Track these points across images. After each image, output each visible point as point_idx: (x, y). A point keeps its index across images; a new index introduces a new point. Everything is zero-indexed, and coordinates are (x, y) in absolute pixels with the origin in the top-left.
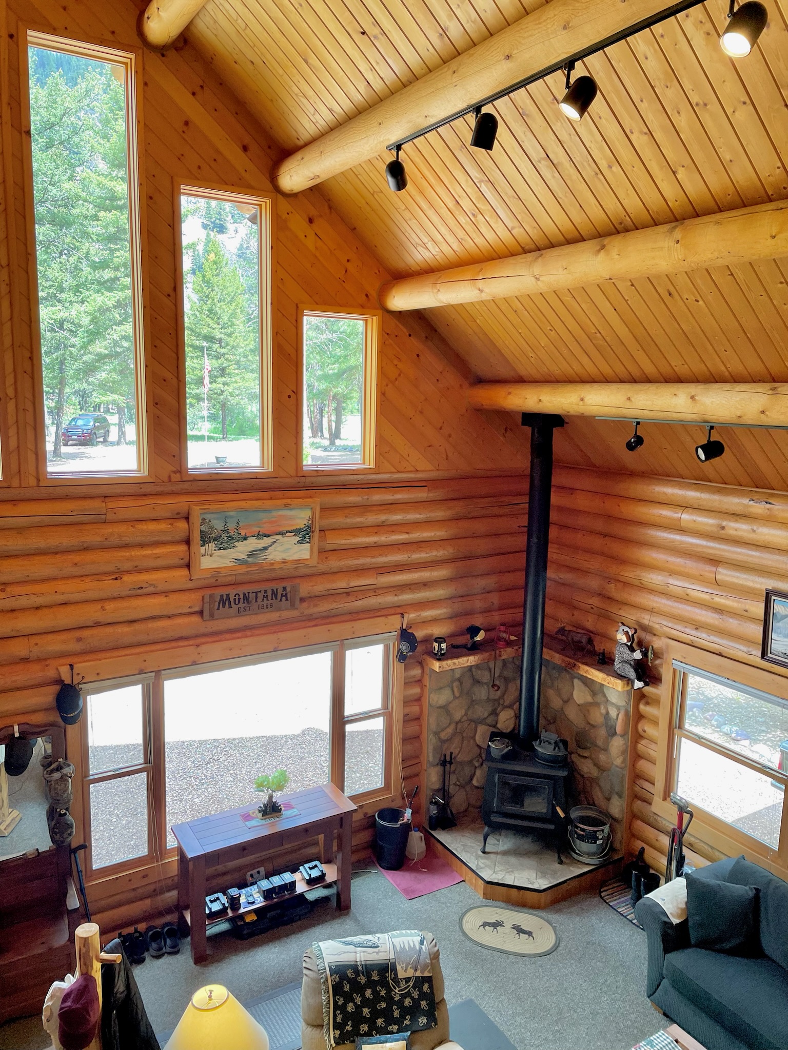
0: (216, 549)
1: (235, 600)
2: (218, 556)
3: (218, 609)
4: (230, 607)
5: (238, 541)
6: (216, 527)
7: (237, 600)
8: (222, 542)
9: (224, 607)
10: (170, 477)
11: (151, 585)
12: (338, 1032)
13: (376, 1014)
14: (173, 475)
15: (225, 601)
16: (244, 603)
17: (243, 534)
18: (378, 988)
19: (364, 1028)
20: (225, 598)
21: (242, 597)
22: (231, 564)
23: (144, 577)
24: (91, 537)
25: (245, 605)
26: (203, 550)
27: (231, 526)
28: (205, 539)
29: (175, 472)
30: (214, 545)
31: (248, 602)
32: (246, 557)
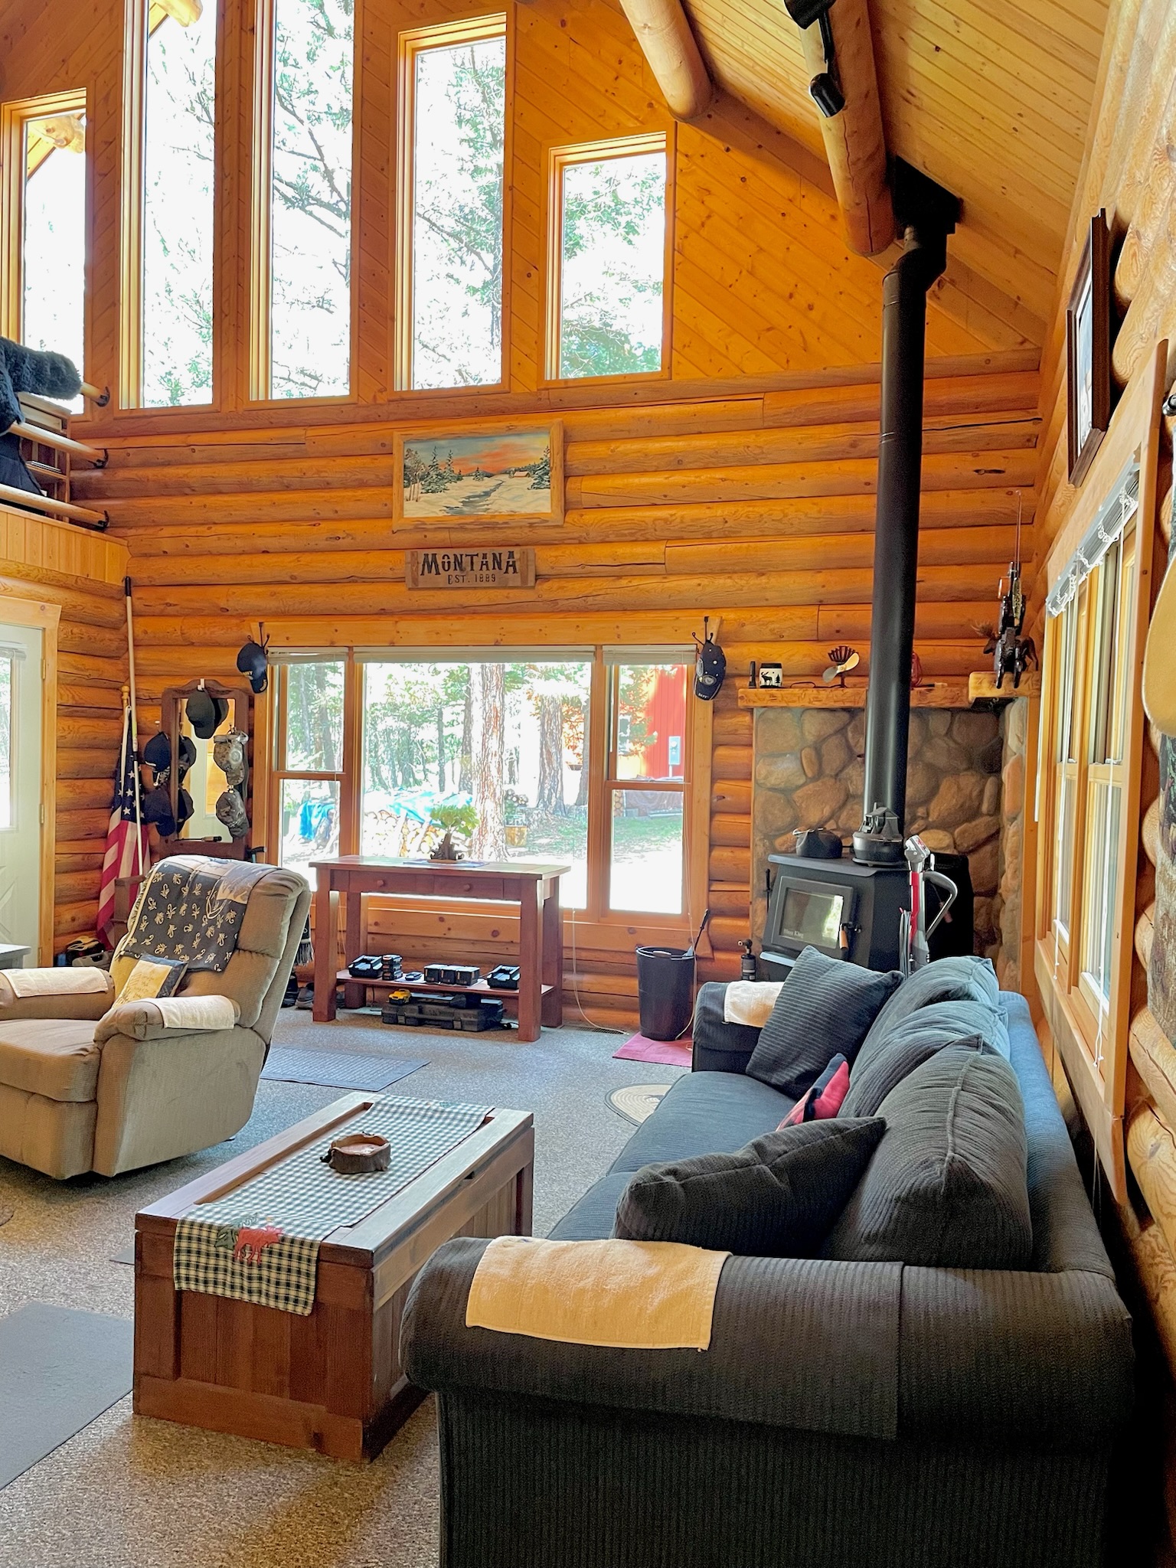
0: (424, 491)
1: (443, 563)
2: (425, 501)
3: (423, 574)
4: (438, 573)
5: (450, 482)
6: (423, 461)
7: (446, 564)
8: (430, 483)
9: (430, 572)
10: (375, 397)
11: (348, 535)
12: (134, 941)
13: (180, 936)
14: (379, 395)
15: (430, 564)
16: (455, 569)
17: (457, 472)
18: (194, 906)
19: (162, 948)
20: (430, 560)
21: (452, 560)
22: (441, 514)
23: (343, 526)
24: (289, 470)
25: (458, 572)
26: (407, 492)
27: (442, 460)
28: (409, 477)
29: (381, 391)
30: (420, 486)
31: (461, 570)
32: (460, 505)
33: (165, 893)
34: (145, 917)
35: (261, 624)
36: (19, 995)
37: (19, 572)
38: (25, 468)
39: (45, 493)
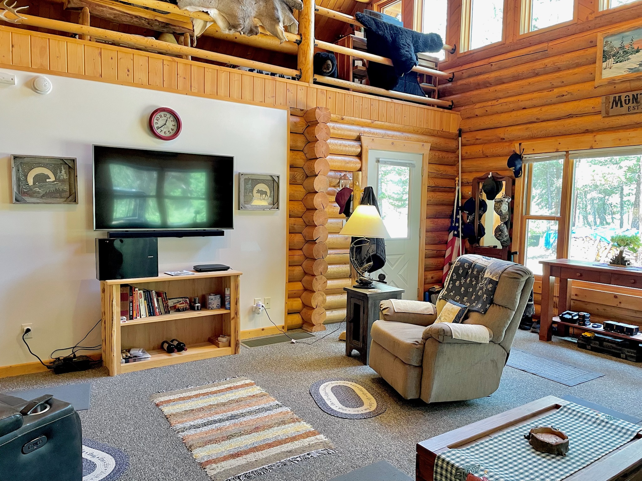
0: (615, 62)
1: (625, 100)
2: (616, 68)
3: (612, 108)
4: (622, 106)
5: (632, 54)
6: (615, 46)
7: (627, 101)
8: (619, 57)
9: (617, 106)
10: (587, 17)
11: (569, 93)
12: (446, 293)
13: (466, 293)
14: (589, 16)
15: (617, 102)
16: (633, 103)
17: (636, 48)
18: (473, 279)
19: (458, 298)
20: (617, 100)
21: (631, 98)
22: (625, 73)
23: (566, 89)
24: (538, 65)
25: (635, 104)
26: (604, 65)
27: (626, 43)
28: (606, 56)
29: (591, 14)
30: (613, 60)
31: (637, 102)
32: (637, 66)
33: (461, 272)
34: (451, 282)
35: (520, 144)
36: (396, 311)
37: (414, 130)
38: (419, 86)
39: (427, 96)
